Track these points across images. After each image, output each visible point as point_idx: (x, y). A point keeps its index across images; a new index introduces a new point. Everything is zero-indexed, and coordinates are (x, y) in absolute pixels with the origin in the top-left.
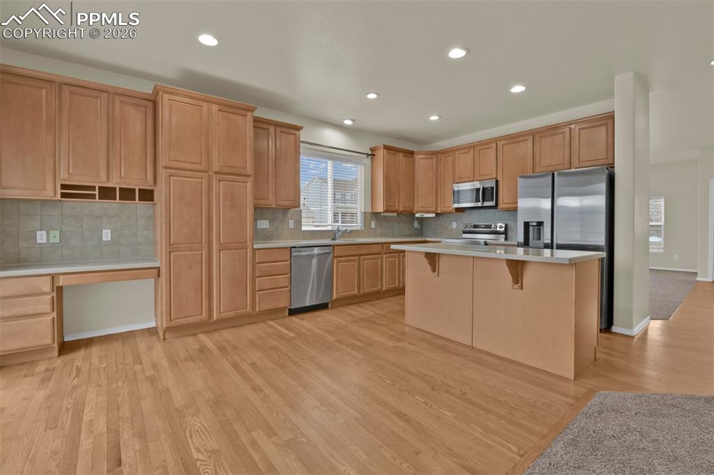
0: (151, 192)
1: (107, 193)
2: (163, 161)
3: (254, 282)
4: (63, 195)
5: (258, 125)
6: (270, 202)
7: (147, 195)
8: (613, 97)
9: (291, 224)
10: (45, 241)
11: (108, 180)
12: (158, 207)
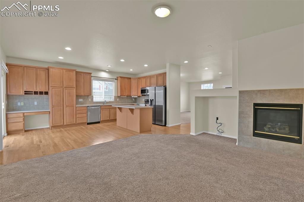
0: (48, 92)
1: (36, 93)
2: (50, 85)
3: (76, 115)
4: (25, 94)
5: (77, 73)
6: (82, 94)
7: (46, 93)
8: (166, 68)
9: (90, 100)
10: (20, 105)
11: (36, 90)
12: (49, 96)
